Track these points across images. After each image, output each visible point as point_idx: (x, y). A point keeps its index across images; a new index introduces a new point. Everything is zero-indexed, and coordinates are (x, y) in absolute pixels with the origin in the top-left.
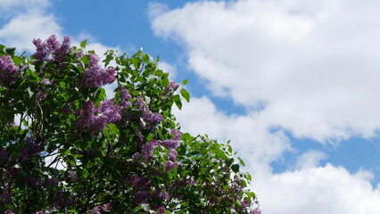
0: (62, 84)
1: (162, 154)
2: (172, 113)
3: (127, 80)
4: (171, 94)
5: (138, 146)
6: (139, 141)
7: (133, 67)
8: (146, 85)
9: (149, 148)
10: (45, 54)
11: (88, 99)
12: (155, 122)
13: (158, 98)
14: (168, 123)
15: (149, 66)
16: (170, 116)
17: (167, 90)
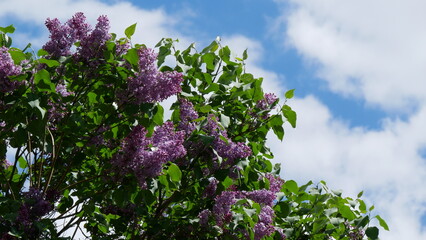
0: (92, 96)
1: (248, 212)
2: (266, 145)
3: (193, 89)
4: (265, 114)
5: (210, 199)
6: (210, 190)
7: (204, 68)
8: (225, 98)
9: (226, 201)
10: (65, 45)
11: (136, 123)
12: (237, 159)
13: (243, 120)
14: (260, 163)
15: (231, 67)
16: (263, 150)
17: (260, 107)
